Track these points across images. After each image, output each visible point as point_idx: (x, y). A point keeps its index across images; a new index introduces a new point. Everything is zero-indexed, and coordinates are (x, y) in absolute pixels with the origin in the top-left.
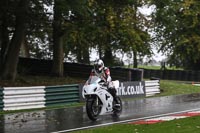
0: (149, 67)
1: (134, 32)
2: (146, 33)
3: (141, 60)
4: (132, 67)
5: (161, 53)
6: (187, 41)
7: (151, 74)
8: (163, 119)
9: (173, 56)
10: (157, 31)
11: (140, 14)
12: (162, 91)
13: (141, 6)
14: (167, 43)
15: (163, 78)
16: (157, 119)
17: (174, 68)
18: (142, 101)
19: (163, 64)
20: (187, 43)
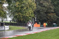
0: (6, 22)
1: (2, 12)
2: (5, 12)
4: (1, 22)
5: (10, 18)
6: (17, 14)
7: (7, 24)
8: (10, 37)
9: (13, 19)
10: (9, 11)
11: (4, 6)
12: (10, 29)
13: (4, 4)
14: (12, 15)
15: (10, 25)
16: (8, 37)
17: (14, 22)
18: (4, 32)
19: (10, 21)
20: (17, 15)
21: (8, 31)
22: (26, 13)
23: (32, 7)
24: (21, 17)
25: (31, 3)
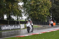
0: (22, 20)
1: (17, 10)
2: (21, 10)
3: (19, 18)
4: (16, 20)
5: (25, 16)
6: (33, 13)
7: (22, 22)
8: (26, 35)
10: (24, 10)
11: (19, 5)
12: (25, 27)
13: (19, 2)
14: (27, 13)
18: (19, 30)
19: (26, 19)
20: (33, 14)
21: (24, 30)
22: (41, 11)
23: (47, 6)
24: (37, 15)
25: (46, 2)
